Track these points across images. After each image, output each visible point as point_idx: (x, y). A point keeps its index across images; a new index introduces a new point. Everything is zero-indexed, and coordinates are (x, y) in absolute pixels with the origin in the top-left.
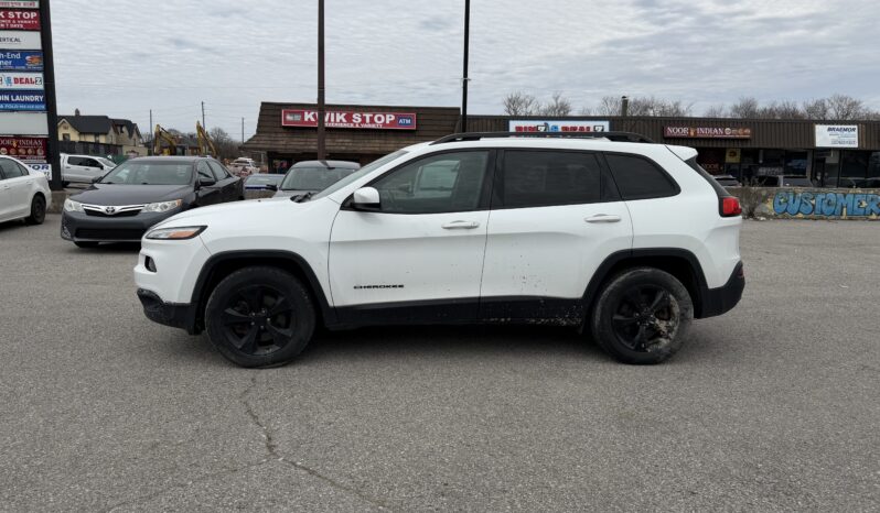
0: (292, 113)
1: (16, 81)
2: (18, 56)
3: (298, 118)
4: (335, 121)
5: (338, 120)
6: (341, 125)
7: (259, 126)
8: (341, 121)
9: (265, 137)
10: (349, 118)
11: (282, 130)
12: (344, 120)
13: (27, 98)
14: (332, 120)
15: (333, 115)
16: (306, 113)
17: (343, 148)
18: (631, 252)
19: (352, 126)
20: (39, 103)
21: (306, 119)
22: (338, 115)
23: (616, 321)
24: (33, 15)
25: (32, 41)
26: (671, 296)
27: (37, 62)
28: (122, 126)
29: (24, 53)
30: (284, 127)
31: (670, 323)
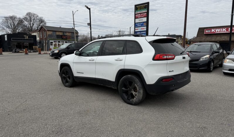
0: (207, 30)
1: (142, 29)
2: (142, 23)
3: (209, 31)
4: (222, 31)
5: (223, 31)
6: (224, 32)
7: (197, 35)
8: (224, 31)
9: (199, 38)
10: (227, 30)
11: (204, 35)
12: (225, 31)
13: (143, 33)
14: (221, 31)
15: (221, 29)
16: (212, 30)
17: (224, 39)
18: (124, 70)
19: (228, 32)
20: (145, 33)
21: (212, 31)
22: (223, 29)
23: (123, 90)
24: (146, 13)
25: (145, 19)
26: (136, 85)
27: (145, 24)
28: (179, 37)
29: (143, 22)
30: (205, 34)
31: (136, 93)
